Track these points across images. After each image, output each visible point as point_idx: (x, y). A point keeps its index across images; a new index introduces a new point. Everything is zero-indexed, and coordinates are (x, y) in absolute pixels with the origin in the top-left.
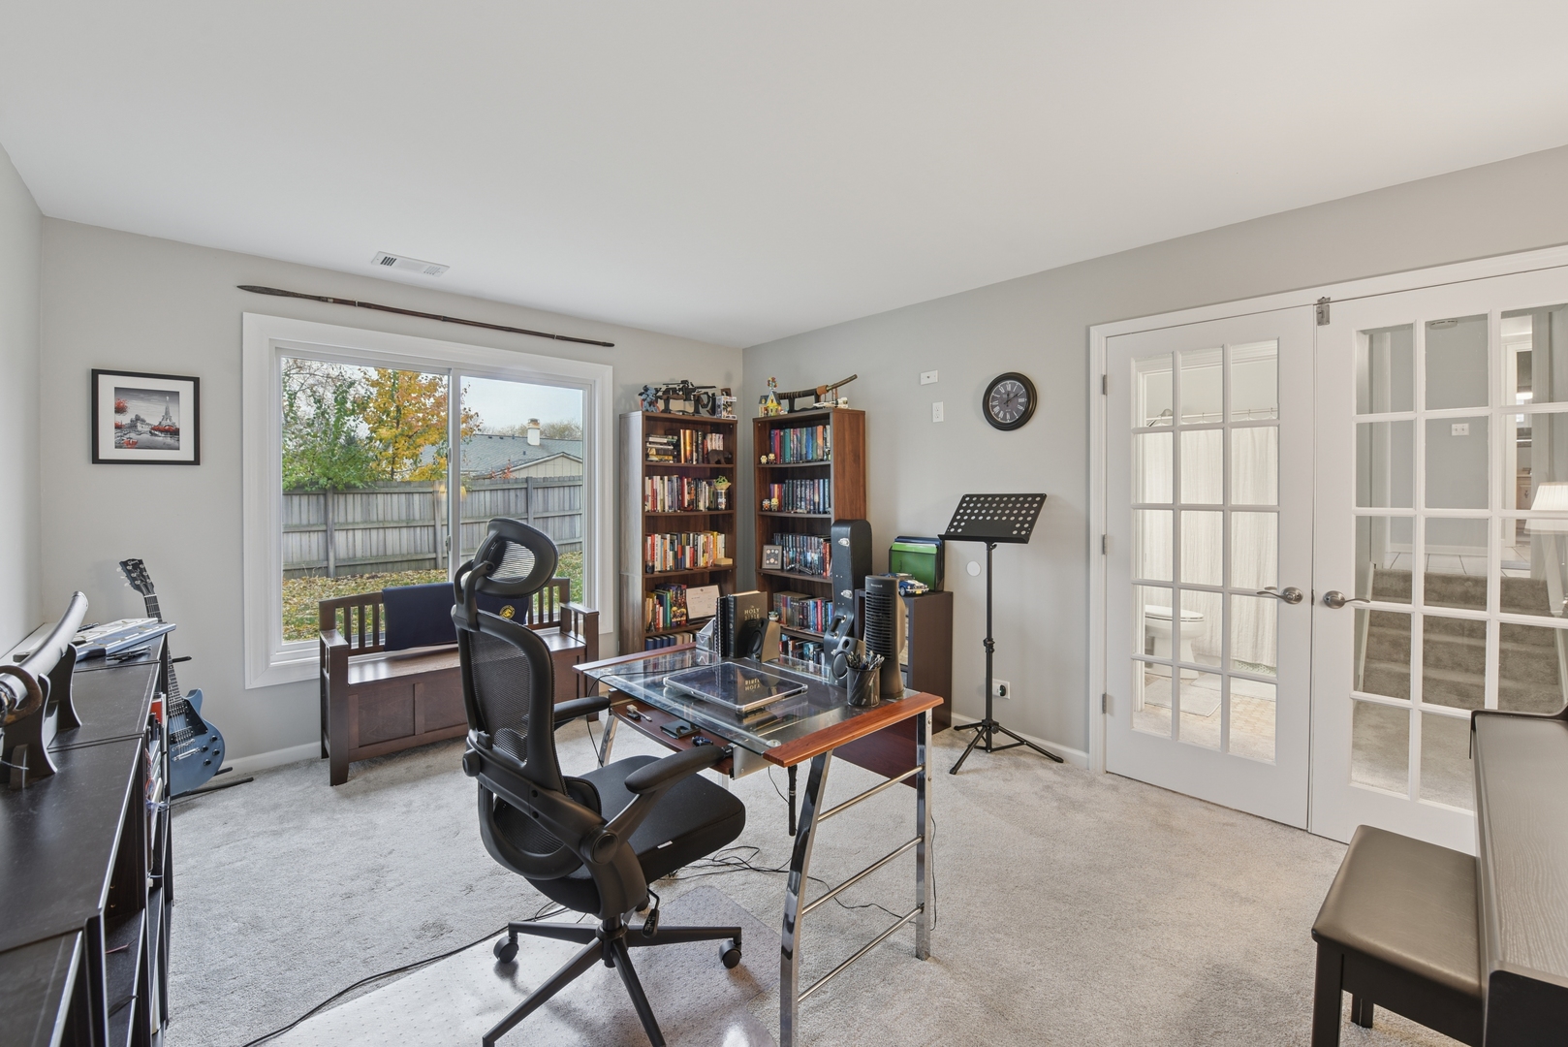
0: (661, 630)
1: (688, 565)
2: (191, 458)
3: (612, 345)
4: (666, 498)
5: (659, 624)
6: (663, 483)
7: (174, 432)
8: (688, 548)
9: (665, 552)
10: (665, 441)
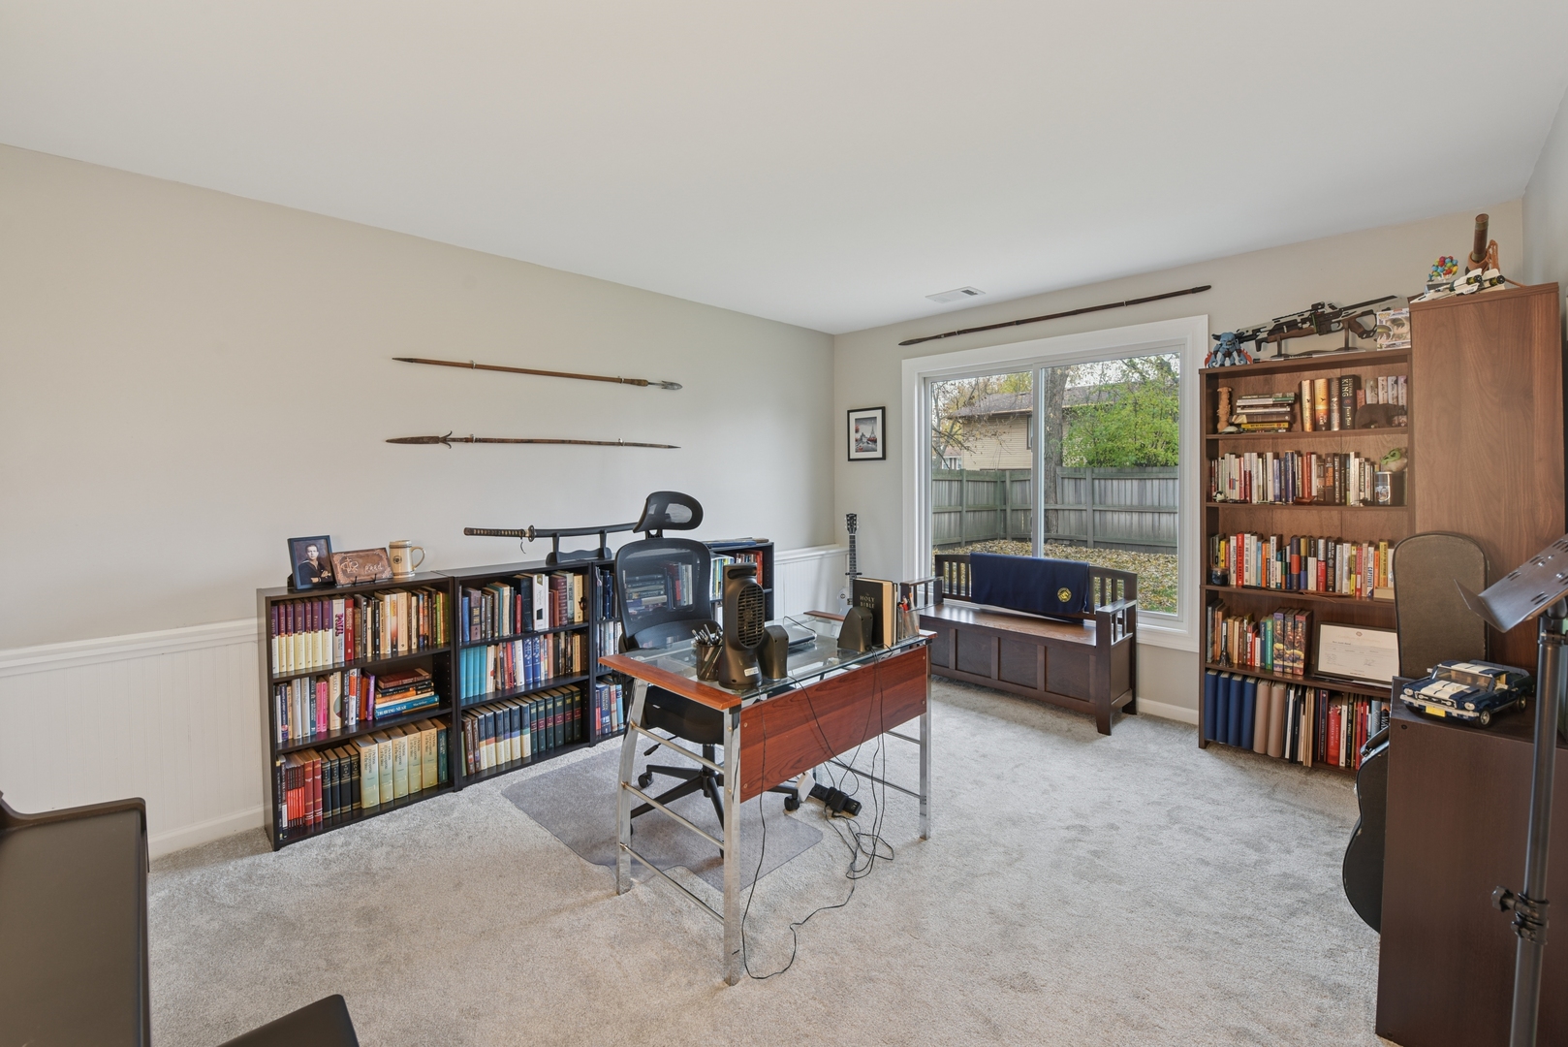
0: (1258, 671)
1: (1312, 586)
2: (881, 456)
3: (1208, 288)
4: (1270, 484)
5: (1252, 659)
6: (1265, 463)
7: (874, 441)
8: (1312, 561)
9: (1267, 561)
10: (1270, 401)
